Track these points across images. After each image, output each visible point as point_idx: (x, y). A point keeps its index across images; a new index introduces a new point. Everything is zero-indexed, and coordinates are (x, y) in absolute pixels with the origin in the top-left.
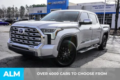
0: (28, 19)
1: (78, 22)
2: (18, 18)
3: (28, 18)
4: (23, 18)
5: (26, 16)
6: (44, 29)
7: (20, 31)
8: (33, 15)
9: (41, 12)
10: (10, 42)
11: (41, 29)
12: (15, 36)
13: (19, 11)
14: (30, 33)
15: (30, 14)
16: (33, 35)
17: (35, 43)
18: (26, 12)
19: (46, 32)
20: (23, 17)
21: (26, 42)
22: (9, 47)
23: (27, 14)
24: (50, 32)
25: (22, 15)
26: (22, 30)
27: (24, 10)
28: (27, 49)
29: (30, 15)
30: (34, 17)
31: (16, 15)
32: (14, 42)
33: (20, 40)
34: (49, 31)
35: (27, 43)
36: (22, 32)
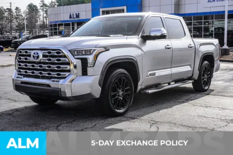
0: (48, 34)
1: (140, 35)
2: (24, 34)
3: (47, 32)
4: (36, 33)
5: (43, 27)
6: (75, 51)
7: (34, 57)
8: (60, 25)
9: (78, 16)
10: (17, 78)
11: (69, 50)
12: (26, 65)
13: (24, 15)
14: (51, 59)
15: (51, 22)
16: (56, 61)
17: (60, 75)
18: (41, 17)
19: (78, 55)
20: (34, 30)
21: (45, 74)
22: (15, 85)
23: (44, 22)
24: (86, 55)
25: (31, 26)
26: (37, 54)
27: (37, 14)
28: (48, 86)
29: (51, 26)
30: (62, 28)
31: (17, 26)
32: (24, 77)
33: (35, 72)
34: (84, 53)
35: (47, 75)
36: (38, 57)
